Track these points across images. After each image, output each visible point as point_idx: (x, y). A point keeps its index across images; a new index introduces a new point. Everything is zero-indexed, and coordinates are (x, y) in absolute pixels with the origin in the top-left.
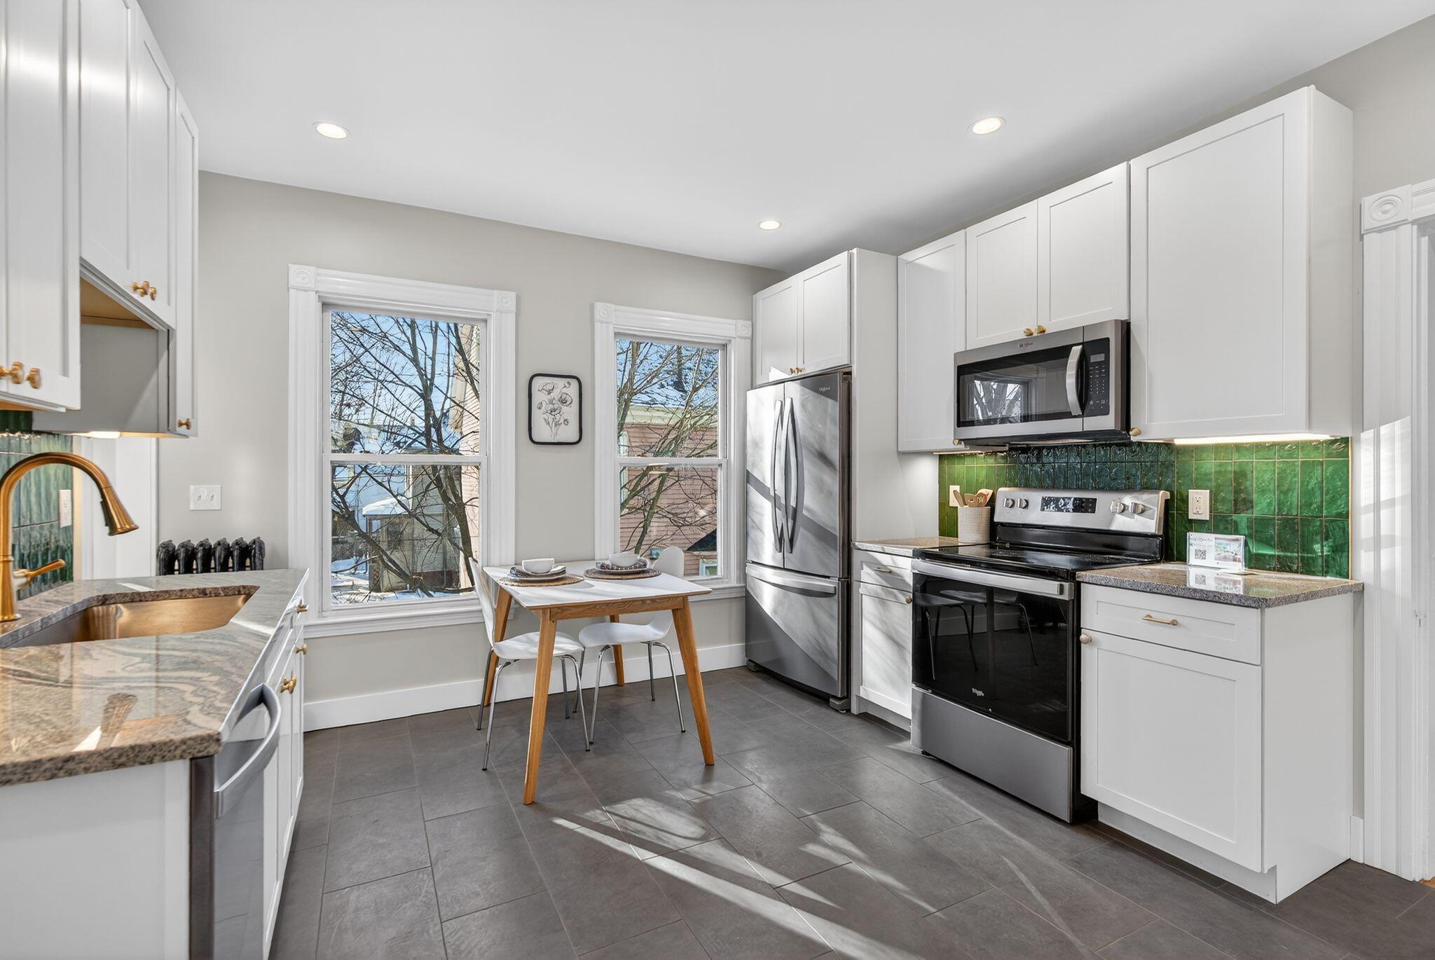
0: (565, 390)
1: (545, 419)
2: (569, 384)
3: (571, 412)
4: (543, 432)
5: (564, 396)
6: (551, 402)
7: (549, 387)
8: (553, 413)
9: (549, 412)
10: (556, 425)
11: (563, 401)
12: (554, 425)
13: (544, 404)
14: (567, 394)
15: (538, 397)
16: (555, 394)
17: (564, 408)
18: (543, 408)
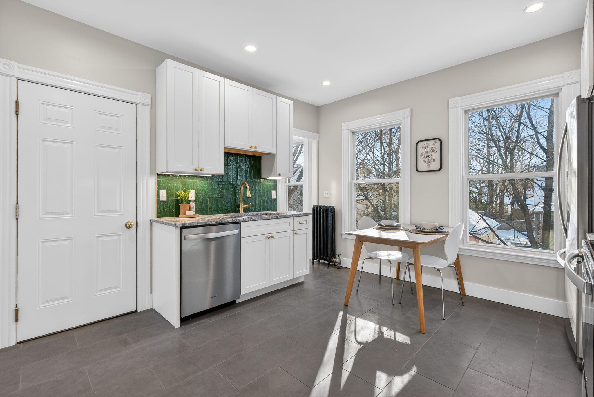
0: (434, 146)
1: (424, 161)
2: (435, 142)
3: (436, 156)
4: (422, 166)
5: (433, 149)
6: (427, 152)
7: (426, 145)
8: (428, 157)
9: (426, 157)
10: (429, 162)
11: (433, 151)
12: (428, 163)
13: (423, 154)
14: (434, 148)
15: (421, 151)
16: (429, 148)
17: (433, 154)
18: (423, 155)
